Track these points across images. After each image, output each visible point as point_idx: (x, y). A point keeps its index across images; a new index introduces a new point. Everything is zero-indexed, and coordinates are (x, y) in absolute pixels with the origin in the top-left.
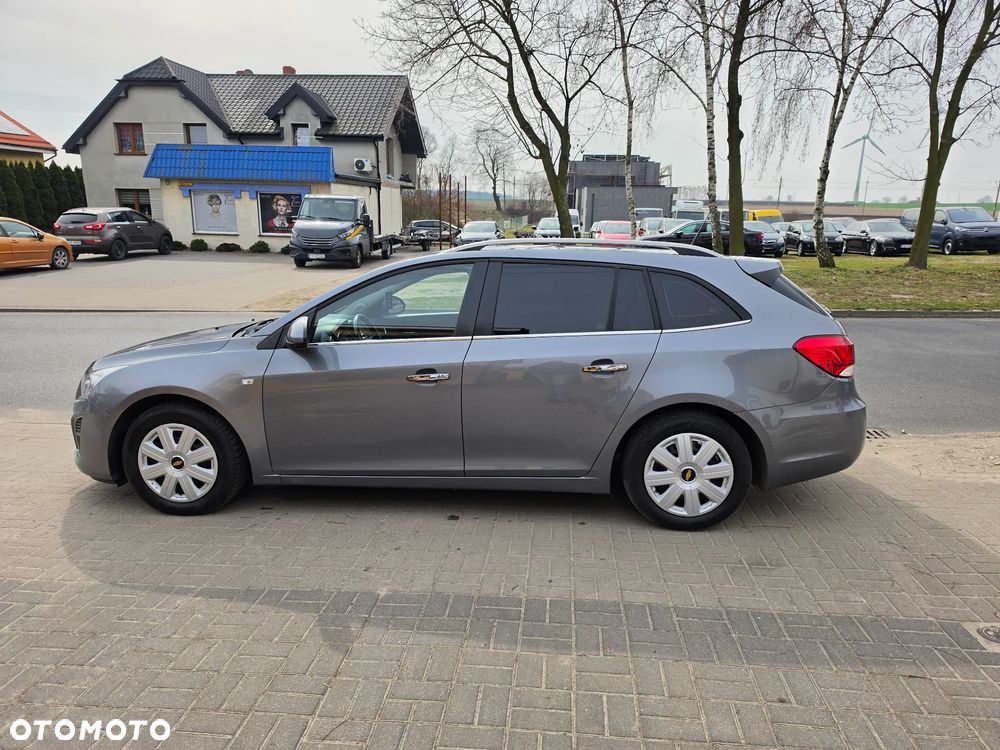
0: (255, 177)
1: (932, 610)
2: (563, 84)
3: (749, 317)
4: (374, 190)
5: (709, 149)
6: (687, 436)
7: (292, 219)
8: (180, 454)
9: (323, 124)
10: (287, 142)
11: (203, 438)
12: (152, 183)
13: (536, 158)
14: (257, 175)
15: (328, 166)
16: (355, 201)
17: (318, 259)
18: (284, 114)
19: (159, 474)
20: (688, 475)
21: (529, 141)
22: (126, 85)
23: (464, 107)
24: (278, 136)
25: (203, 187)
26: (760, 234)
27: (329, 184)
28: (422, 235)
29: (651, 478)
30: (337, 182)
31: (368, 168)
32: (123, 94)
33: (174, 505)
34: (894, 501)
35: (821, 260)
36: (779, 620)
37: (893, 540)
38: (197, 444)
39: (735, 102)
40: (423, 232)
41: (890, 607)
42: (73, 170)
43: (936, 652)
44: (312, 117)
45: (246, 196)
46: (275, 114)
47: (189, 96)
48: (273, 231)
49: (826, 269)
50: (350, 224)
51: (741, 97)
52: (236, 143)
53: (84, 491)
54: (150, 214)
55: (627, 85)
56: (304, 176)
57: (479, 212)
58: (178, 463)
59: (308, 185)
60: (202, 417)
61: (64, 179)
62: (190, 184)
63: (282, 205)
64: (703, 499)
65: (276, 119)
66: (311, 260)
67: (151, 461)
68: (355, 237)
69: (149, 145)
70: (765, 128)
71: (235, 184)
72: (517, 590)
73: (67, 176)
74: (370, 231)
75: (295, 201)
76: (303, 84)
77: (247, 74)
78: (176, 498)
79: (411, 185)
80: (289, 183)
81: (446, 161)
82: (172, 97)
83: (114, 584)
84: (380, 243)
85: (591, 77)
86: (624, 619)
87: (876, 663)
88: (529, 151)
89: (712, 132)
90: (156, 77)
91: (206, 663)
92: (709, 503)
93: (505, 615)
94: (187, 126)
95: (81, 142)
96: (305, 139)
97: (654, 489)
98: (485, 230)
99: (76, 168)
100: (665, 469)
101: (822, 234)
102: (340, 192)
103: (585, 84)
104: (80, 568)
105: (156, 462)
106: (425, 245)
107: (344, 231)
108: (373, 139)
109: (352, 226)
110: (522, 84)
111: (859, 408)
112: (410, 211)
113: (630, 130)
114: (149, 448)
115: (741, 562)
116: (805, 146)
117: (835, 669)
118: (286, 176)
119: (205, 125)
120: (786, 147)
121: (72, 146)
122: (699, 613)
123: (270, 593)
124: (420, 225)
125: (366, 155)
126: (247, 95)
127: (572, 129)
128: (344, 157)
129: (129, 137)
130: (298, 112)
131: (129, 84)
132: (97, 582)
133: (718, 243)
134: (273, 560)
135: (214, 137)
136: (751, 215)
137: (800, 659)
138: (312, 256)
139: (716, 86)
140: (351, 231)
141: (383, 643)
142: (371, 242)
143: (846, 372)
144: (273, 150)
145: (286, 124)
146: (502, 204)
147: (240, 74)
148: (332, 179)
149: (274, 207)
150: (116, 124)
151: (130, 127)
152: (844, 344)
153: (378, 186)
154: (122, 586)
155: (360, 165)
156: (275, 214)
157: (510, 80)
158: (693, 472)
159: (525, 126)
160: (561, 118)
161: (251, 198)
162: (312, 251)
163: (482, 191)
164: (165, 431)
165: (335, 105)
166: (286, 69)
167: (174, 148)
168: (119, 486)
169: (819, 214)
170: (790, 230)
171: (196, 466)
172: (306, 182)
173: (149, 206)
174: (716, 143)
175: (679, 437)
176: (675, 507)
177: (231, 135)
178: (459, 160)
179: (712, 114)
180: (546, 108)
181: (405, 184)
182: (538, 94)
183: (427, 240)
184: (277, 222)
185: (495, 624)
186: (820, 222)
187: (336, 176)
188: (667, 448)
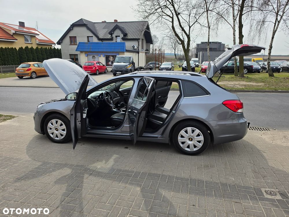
0: (104, 51)
1: (253, 184)
2: (188, 23)
3: (209, 94)
4: (137, 54)
5: (234, 40)
6: (190, 128)
7: (113, 62)
8: (57, 127)
9: (124, 36)
10: (114, 41)
11: (63, 123)
12: (78, 53)
13: (180, 44)
14: (104, 50)
15: (124, 47)
16: (130, 57)
17: (119, 74)
18: (114, 33)
19: (52, 132)
20: (191, 139)
21: (178, 40)
22: (72, 26)
23: (160, 30)
24: (112, 39)
25: (91, 54)
26: (252, 66)
27: (124, 52)
28: (151, 66)
29: (180, 139)
30: (126, 52)
31: (136, 48)
32: (72, 29)
33: (56, 140)
34: (258, 150)
35: (269, 74)
36: (205, 183)
37: (252, 162)
38: (61, 125)
39: (241, 26)
40: (151, 65)
41: (241, 182)
42: (59, 49)
43: (248, 196)
44: (121, 34)
45: (102, 56)
46: (111, 33)
47: (89, 29)
48: (109, 66)
49: (271, 77)
50: (128, 64)
51: (243, 25)
52: (101, 42)
53: (37, 136)
54: (78, 61)
55: (208, 22)
56: (117, 50)
57: (170, 59)
58: (57, 129)
59: (118, 53)
60: (63, 118)
61: (57, 52)
62: (88, 53)
63: (111, 59)
64: (195, 147)
65: (111, 34)
66: (118, 74)
67: (51, 129)
68: (130, 67)
69: (78, 42)
70: (252, 34)
71: (99, 53)
72: (135, 169)
73: (58, 51)
74: (134, 66)
75: (114, 57)
76: (119, 24)
77: (105, 22)
78: (56, 139)
79: (148, 52)
80: (113, 52)
81: (161, 44)
82: (84, 29)
83: (34, 160)
84: (137, 69)
85: (197, 20)
86: (160, 179)
87: (227, 197)
88: (178, 42)
89: (235, 35)
90: (80, 24)
91: (48, 181)
92: (197, 148)
93: (128, 175)
94: (88, 37)
95: (61, 42)
96: (119, 40)
97: (181, 143)
98: (168, 65)
99: (60, 49)
100: (184, 137)
101: (270, 66)
102: (127, 55)
103: (195, 22)
104: (28, 155)
105: (52, 129)
106: (151, 69)
107: (126, 66)
108: (137, 40)
109: (129, 64)
110: (176, 23)
111: (244, 121)
112: (148, 60)
113: (209, 35)
114: (50, 125)
115: (202, 166)
116: (266, 39)
117: (214, 198)
118: (113, 50)
119: (93, 36)
120: (259, 40)
121: (59, 43)
122: (182, 179)
123: (71, 165)
124: (151, 63)
125: (135, 44)
126: (104, 28)
127: (191, 35)
128: (129, 45)
129: (73, 40)
130: (117, 32)
131: (73, 26)
132: (31, 159)
133: (236, 69)
134: (75, 156)
135: (95, 40)
136: (253, 60)
137: (205, 194)
138: (118, 73)
139: (236, 22)
140: (129, 66)
141: (93, 181)
142: (134, 69)
143: (240, 111)
144: (109, 43)
145: (114, 36)
146: (177, 57)
147: (103, 22)
148: (125, 51)
149: (109, 59)
150: (70, 37)
151: (73, 38)
152: (239, 102)
153: (138, 53)
154: (36, 161)
155: (133, 47)
156: (110, 61)
157: (173, 22)
158: (192, 138)
159: (177, 35)
160: (188, 32)
161: (103, 57)
162: (118, 71)
163: (171, 53)
164: (54, 121)
165: (128, 30)
166: (115, 20)
167: (84, 43)
168: (43, 135)
169: (269, 60)
170: (263, 64)
171: (61, 130)
172: (118, 52)
173: (78, 59)
174: (236, 39)
175: (188, 128)
176: (187, 148)
177: (99, 39)
178: (165, 44)
179: (235, 30)
180: (183, 30)
181: (146, 52)
182: (181, 26)
183: (152, 68)
184: (110, 63)
185: (124, 178)
186: (269, 62)
187: (126, 50)
188: (185, 131)
